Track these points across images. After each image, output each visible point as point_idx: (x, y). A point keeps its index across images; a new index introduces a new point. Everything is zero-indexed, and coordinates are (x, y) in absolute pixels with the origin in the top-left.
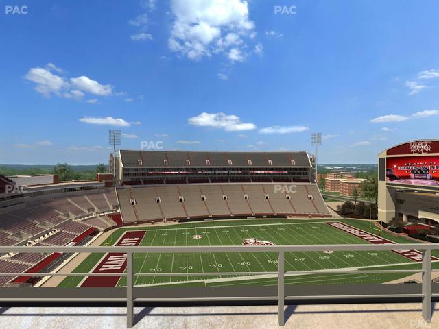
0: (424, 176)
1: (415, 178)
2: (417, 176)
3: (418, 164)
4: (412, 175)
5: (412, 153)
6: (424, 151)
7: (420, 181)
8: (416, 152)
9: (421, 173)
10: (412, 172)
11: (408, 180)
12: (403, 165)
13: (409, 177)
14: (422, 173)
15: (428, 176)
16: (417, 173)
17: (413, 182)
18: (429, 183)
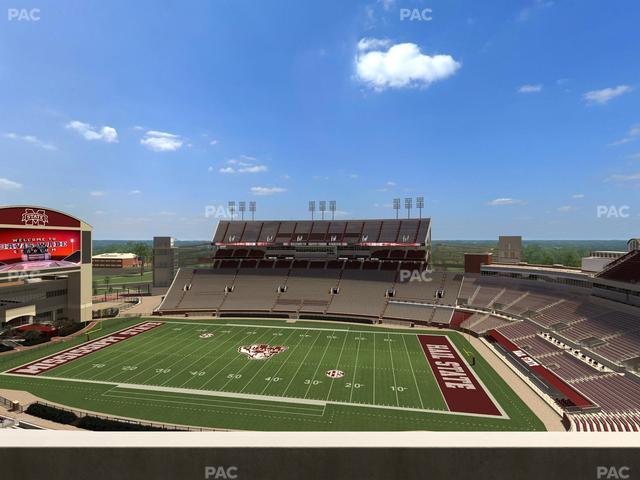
0: (40, 256)
1: (29, 260)
2: (32, 257)
3: (34, 240)
4: (25, 257)
5: (24, 223)
6: (41, 223)
7: (35, 264)
8: (30, 222)
9: (37, 253)
10: (25, 251)
11: (18, 265)
12: (9, 241)
13: (20, 260)
14: (39, 252)
15: (47, 256)
16: (32, 252)
17: (26, 266)
18: (47, 265)
